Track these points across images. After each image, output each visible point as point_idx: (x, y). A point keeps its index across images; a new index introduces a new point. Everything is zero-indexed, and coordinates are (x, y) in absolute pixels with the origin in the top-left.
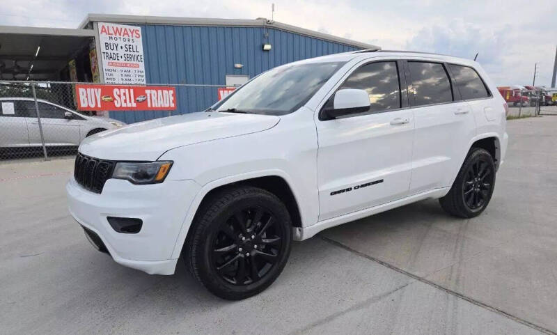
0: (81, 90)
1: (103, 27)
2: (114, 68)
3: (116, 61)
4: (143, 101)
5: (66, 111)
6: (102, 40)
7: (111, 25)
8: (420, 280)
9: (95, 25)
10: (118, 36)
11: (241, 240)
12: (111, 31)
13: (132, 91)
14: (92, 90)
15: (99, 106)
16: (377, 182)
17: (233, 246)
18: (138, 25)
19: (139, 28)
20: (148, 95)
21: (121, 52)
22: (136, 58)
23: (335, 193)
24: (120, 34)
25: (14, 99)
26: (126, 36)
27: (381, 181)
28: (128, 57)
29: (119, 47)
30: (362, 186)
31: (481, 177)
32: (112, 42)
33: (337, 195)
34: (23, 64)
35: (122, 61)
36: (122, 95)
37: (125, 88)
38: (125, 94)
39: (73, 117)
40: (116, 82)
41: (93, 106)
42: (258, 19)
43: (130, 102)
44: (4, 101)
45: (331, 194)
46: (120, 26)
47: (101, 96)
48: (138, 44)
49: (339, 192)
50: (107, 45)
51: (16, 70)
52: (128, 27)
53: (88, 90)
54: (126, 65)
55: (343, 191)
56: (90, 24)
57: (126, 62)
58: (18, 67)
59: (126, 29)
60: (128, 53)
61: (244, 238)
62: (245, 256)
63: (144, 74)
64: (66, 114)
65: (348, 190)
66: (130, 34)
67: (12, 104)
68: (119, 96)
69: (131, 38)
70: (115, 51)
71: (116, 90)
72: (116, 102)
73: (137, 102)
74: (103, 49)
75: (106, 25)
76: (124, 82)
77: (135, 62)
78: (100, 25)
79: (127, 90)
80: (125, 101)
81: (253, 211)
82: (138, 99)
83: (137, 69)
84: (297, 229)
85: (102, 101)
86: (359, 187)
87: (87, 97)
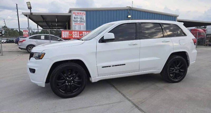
0: (63, 32)
1: (74, 12)
2: (76, 25)
3: (77, 23)
4: (82, 35)
5: (59, 38)
6: (73, 16)
7: (76, 11)
8: (129, 101)
9: (71, 11)
10: (78, 15)
11: (67, 79)
12: (76, 13)
13: (78, 32)
14: (66, 32)
15: (68, 37)
16: (123, 65)
17: (64, 80)
18: (85, 11)
19: (85, 12)
20: (84, 34)
21: (79, 20)
22: (83, 22)
23: (104, 67)
24: (79, 14)
25: (45, 34)
26: (81, 15)
27: (125, 64)
28: (81, 21)
29: (78, 18)
30: (116, 66)
31: (179, 67)
32: (76, 17)
33: (105, 68)
34: (53, 24)
35: (79, 22)
36: (75, 33)
37: (76, 31)
38: (76, 33)
39: (61, 40)
40: (76, 29)
41: (66, 37)
42: (127, 7)
43: (78, 36)
44: (42, 35)
45: (102, 67)
46: (79, 12)
47: (69, 33)
48: (84, 17)
49: (106, 67)
50: (74, 18)
51: (51, 26)
52: (81, 12)
53: (65, 32)
54: (80, 24)
55: (107, 67)
56: (70, 11)
57: (80, 23)
58: (52, 25)
59: (81, 13)
60: (81, 20)
61: (68, 79)
62: (68, 84)
63: (85, 27)
64: (59, 39)
65: (109, 66)
66: (82, 14)
67: (44, 36)
68: (74, 34)
69: (82, 15)
70: (77, 20)
71: (73, 32)
72: (73, 36)
73: (80, 36)
74: (73, 19)
75: (75, 11)
76: (79, 29)
77: (83, 23)
78: (73, 11)
79: (77, 32)
80: (76, 36)
81: (72, 70)
82: (80, 35)
83: (83, 25)
84: (90, 78)
85: (69, 35)
86: (114, 66)
87: (64, 34)
